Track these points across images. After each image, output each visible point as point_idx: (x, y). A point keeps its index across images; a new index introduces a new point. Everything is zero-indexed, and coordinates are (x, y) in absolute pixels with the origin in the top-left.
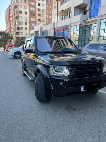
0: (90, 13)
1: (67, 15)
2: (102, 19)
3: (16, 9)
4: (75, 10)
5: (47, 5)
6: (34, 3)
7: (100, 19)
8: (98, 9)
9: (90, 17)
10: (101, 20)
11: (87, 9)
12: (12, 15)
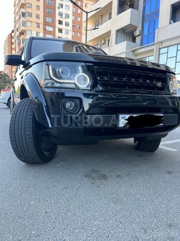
0: (142, 40)
1: (104, 44)
2: (161, 47)
3: (22, 36)
4: (117, 35)
5: (73, 33)
6: (52, 28)
7: (158, 47)
8: (154, 33)
9: (141, 44)
10: (160, 49)
11: (137, 33)
12: (16, 46)
